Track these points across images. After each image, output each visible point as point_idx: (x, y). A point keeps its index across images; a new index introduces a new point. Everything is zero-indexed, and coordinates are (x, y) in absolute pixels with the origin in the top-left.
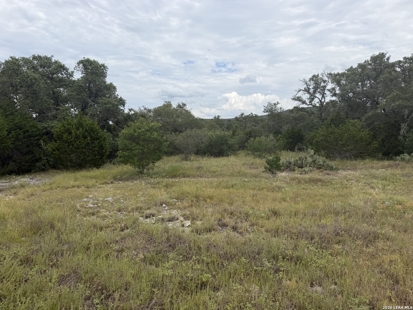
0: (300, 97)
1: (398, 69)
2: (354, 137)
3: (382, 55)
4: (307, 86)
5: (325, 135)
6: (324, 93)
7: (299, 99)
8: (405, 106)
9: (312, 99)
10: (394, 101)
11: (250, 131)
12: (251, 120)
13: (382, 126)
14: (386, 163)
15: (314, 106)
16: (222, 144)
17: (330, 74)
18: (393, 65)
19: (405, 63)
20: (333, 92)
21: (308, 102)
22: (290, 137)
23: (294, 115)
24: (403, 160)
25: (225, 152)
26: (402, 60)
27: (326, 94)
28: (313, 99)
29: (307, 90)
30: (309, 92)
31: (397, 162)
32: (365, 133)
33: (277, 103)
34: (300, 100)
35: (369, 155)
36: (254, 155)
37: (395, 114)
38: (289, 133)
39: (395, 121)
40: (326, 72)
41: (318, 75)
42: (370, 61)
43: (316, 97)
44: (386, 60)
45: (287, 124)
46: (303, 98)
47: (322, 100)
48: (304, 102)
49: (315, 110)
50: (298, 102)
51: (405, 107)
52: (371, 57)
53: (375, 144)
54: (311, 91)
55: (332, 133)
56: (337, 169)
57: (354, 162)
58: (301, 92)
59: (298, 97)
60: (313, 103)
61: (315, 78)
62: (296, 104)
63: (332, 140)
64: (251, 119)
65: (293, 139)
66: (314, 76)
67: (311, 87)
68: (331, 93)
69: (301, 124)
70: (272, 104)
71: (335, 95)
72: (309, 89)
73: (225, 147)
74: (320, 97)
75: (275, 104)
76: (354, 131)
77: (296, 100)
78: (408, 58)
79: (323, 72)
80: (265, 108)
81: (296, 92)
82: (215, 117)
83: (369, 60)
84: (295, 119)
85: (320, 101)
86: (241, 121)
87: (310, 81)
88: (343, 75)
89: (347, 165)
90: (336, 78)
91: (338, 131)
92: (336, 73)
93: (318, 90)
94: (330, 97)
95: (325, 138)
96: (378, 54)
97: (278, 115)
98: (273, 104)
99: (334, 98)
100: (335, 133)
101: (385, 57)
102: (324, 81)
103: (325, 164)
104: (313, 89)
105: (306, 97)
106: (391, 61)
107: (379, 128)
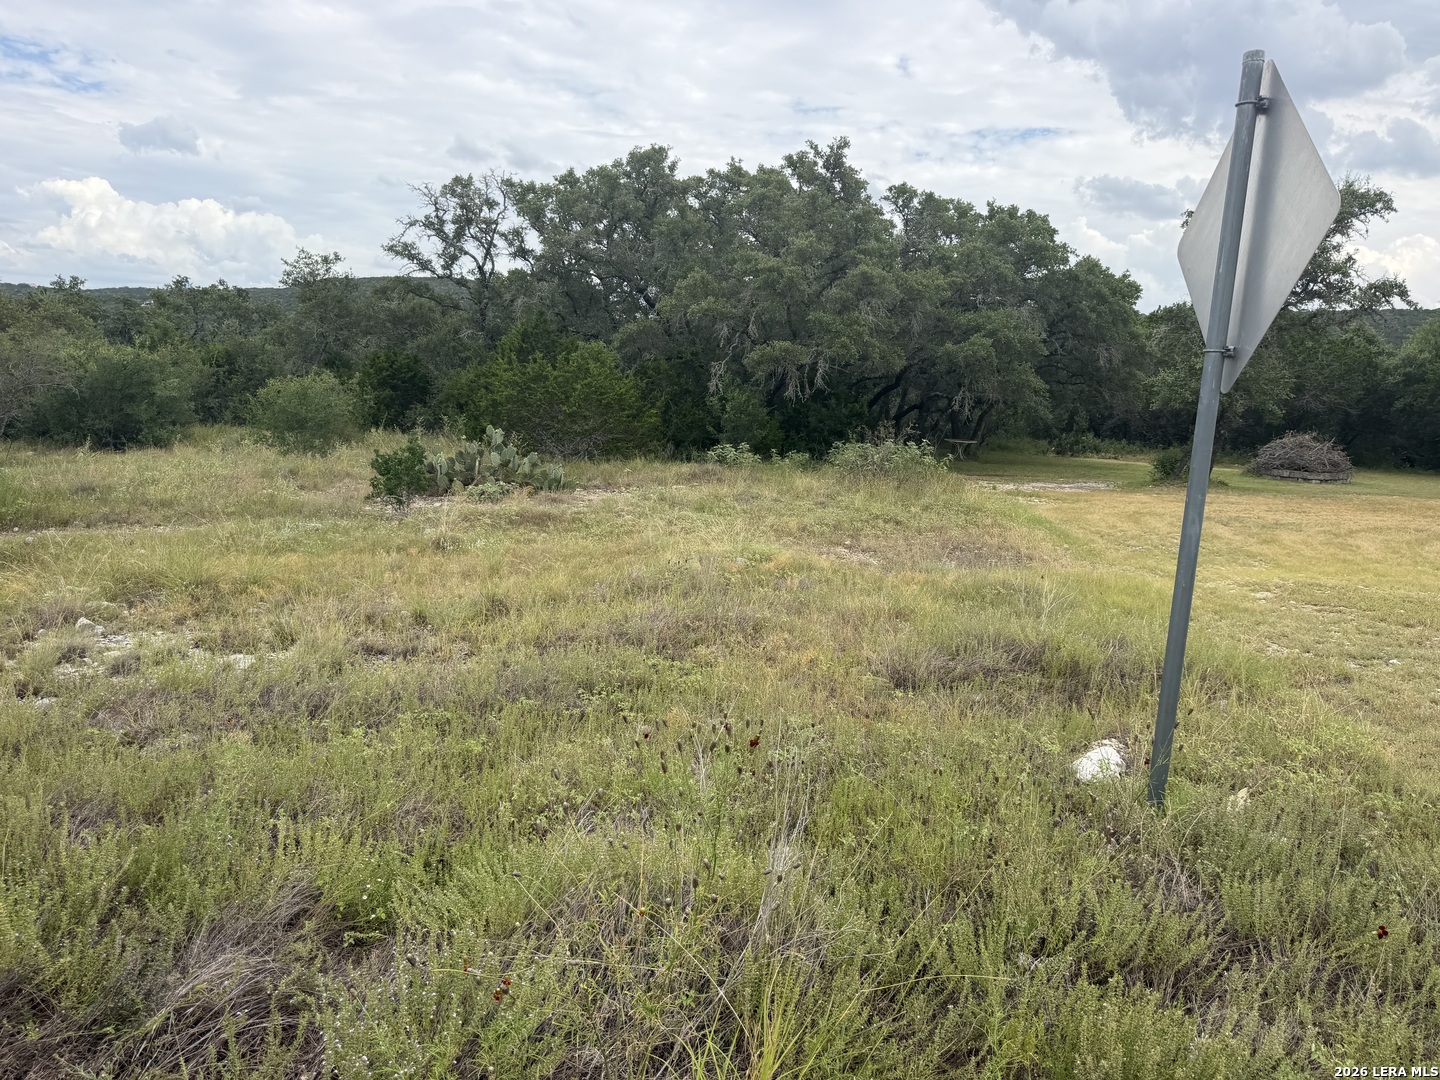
0: (412, 246)
1: (693, 202)
2: (602, 394)
3: (657, 155)
4: (437, 210)
5: (517, 384)
6: (491, 244)
7: (407, 251)
8: (722, 313)
9: (451, 260)
10: (694, 297)
11: (227, 352)
12: (220, 309)
13: (664, 365)
14: (686, 468)
15: (462, 282)
16: (131, 398)
17: (509, 183)
18: (685, 188)
19: (712, 186)
20: (517, 243)
21: (438, 265)
22: (382, 384)
23: (394, 305)
24: (722, 460)
25: (146, 430)
26: (705, 176)
27: (495, 246)
28: (454, 259)
29: (435, 226)
30: (440, 232)
31: (710, 466)
32: (627, 385)
33: (332, 257)
34: (411, 257)
35: (639, 447)
36: (283, 441)
37: (690, 332)
38: (381, 370)
39: (692, 354)
40: (499, 174)
41: (470, 178)
42: (628, 163)
43: (466, 253)
44: (667, 171)
45: (366, 333)
46: (422, 250)
47: (484, 264)
48: (425, 265)
49: (463, 297)
50: (406, 260)
51: (724, 317)
52: (632, 155)
53: (652, 417)
54: (450, 228)
55: (540, 378)
56: (569, 486)
57: (605, 466)
58: (417, 229)
59: (406, 246)
60: (456, 270)
61: (459, 187)
62: (400, 267)
63: (540, 400)
64: (223, 304)
65: (394, 388)
66: (457, 180)
67: (448, 217)
68: (511, 244)
69: (422, 340)
70: (315, 258)
71: (522, 253)
72: (442, 222)
73: (142, 411)
74: (479, 254)
75: (326, 260)
76: (600, 375)
77: (397, 253)
78: (718, 175)
79: (490, 173)
80: (288, 268)
81: (401, 228)
82: (60, 284)
83: (624, 161)
84: (397, 319)
85: (480, 268)
86: (178, 308)
87: (443, 194)
88: (547, 191)
89: (590, 474)
90: (526, 198)
91: (556, 373)
92: (525, 182)
93: (472, 231)
94: (507, 259)
95: (519, 392)
96: (649, 147)
97: (339, 302)
98: (319, 260)
99: (519, 264)
100: (546, 378)
101: (663, 160)
102: (491, 204)
103: (538, 471)
104: (453, 223)
105: (430, 247)
106: (681, 175)
107: (657, 370)
